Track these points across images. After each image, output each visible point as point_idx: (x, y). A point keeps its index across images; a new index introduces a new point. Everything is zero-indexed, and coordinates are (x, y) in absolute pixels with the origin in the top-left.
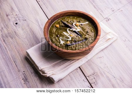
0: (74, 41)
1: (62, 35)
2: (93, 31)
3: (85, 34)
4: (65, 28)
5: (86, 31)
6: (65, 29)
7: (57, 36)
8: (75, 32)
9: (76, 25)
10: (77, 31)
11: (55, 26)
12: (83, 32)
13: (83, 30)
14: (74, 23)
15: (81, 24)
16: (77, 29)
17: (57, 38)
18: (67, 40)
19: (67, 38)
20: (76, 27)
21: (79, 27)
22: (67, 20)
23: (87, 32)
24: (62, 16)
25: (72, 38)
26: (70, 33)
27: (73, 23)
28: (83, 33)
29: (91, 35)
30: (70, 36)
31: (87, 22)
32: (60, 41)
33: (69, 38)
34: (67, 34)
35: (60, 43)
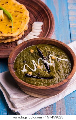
0: (37, 74)
1: (29, 62)
2: (66, 71)
3: (55, 71)
5: (58, 69)
6: (37, 57)
8: (46, 65)
9: (51, 58)
11: (30, 51)
12: (54, 69)
13: (55, 66)
14: (51, 55)
15: (58, 60)
16: (49, 62)
17: (22, 63)
18: (31, 70)
19: (32, 68)
20: (50, 60)
21: (54, 62)
22: (46, 49)
23: (59, 71)
24: (43, 42)
25: (37, 70)
26: (39, 64)
27: (49, 55)
29: (61, 75)
30: (37, 67)
31: (67, 60)
32: (23, 67)
33: (34, 69)
34: (36, 64)
35: (22, 70)
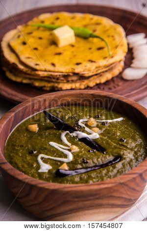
0: (81, 164)
1: (45, 149)
4: (54, 131)
5: (118, 138)
6: (55, 135)
7: (31, 153)
8: (84, 140)
9: (86, 125)
10: (90, 137)
11: (27, 130)
12: (110, 141)
14: (81, 121)
15: (103, 124)
16: (90, 134)
17: (29, 158)
18: (60, 161)
19: (60, 156)
20: (87, 129)
21: (97, 129)
23: (121, 140)
25: (76, 155)
26: (69, 144)
27: (78, 121)
28: (107, 143)
30: (70, 150)
31: (121, 119)
32: (38, 163)
33: (66, 156)
34: (62, 146)
35: (39, 169)
